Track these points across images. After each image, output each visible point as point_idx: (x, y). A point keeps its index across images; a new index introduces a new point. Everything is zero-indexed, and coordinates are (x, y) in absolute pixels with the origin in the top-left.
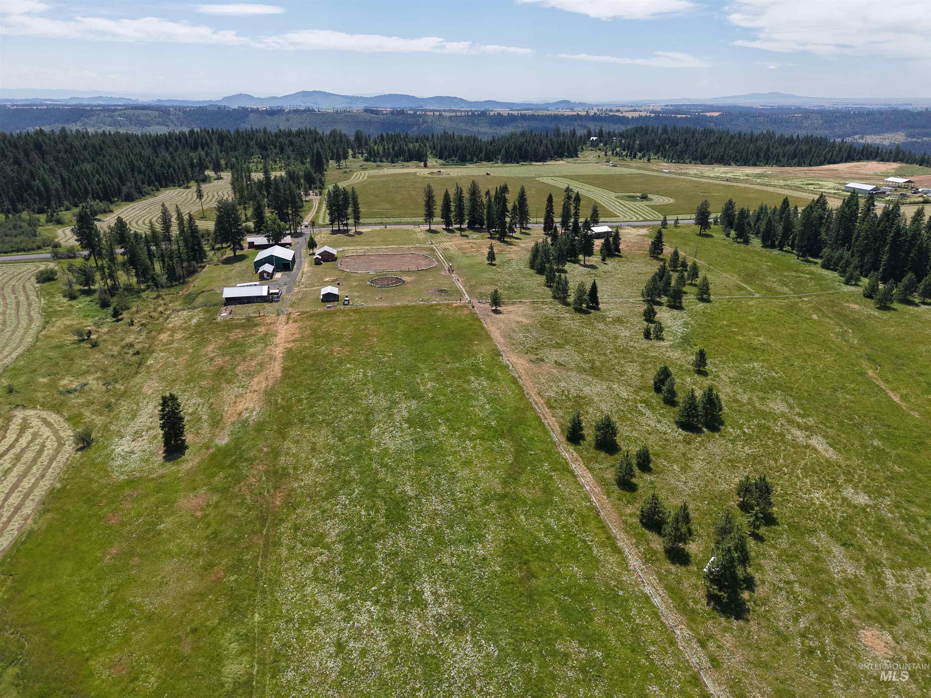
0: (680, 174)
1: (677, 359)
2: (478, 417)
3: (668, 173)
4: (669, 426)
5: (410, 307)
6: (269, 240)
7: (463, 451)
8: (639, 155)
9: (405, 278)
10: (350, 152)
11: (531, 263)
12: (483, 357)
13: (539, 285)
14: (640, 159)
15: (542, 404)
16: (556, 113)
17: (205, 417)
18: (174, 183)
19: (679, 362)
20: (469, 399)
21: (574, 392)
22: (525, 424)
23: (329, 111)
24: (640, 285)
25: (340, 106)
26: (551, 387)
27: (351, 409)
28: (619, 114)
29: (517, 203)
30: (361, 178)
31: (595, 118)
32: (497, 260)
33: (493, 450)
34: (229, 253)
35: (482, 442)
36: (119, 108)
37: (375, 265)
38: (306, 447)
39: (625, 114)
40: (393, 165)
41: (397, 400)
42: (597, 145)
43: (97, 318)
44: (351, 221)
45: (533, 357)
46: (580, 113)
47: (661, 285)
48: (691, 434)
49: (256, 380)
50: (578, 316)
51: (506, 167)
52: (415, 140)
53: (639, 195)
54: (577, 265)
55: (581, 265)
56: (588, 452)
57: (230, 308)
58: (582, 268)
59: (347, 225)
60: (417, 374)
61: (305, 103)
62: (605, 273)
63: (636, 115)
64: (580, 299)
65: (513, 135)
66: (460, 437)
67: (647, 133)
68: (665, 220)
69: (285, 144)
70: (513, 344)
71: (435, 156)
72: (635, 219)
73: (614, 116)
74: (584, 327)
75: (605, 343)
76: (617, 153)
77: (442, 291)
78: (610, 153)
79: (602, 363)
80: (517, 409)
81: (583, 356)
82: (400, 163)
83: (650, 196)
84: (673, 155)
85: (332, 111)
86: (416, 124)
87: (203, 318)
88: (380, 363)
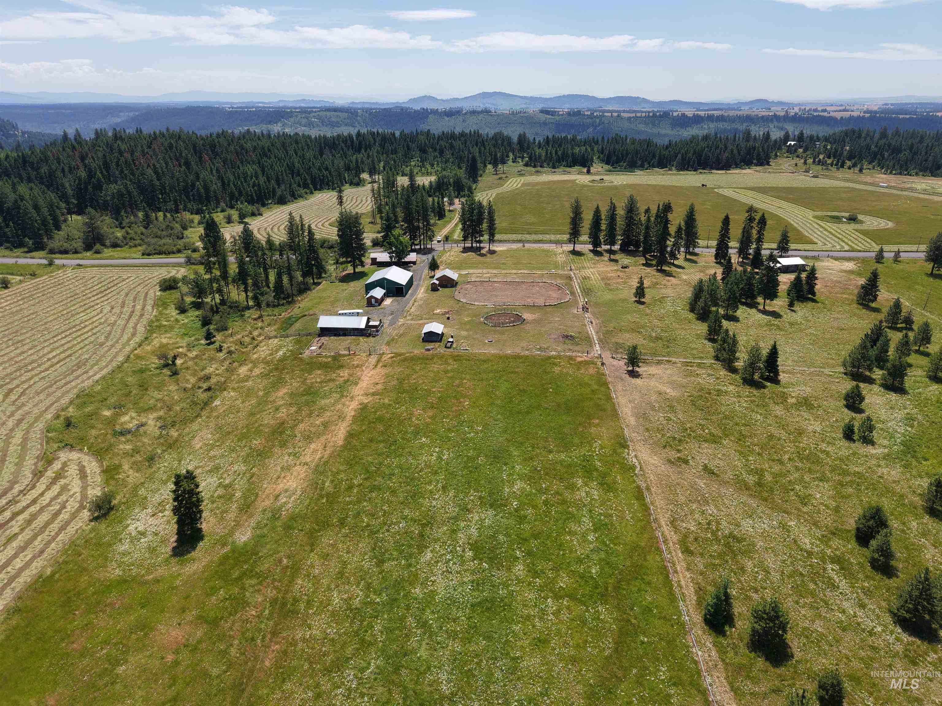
0: (902, 189)
1: (894, 482)
2: (573, 555)
3: (886, 187)
4: (878, 617)
5: (521, 357)
6: (391, 258)
7: (541, 618)
8: (848, 163)
9: (526, 316)
10: (511, 156)
11: (691, 304)
12: (602, 447)
13: (698, 336)
14: (849, 168)
15: (674, 544)
16: (749, 113)
17: (238, 494)
18: (329, 186)
19: (898, 489)
20: (568, 519)
21: (726, 528)
22: (643, 579)
23: (506, 112)
24: (841, 347)
25: (517, 107)
26: (692, 512)
27: (406, 512)
28: (825, 114)
29: (683, 224)
30: (515, 185)
31: (796, 119)
32: (647, 296)
33: (584, 622)
34: (350, 270)
35: (572, 604)
36: (314, 110)
37: (496, 296)
38: (334, 566)
39: (832, 114)
40: (553, 170)
41: (469, 507)
42: (796, 151)
43: (193, 338)
44: (486, 237)
45: (673, 455)
46: (778, 114)
47: (873, 353)
48: (919, 642)
49: (313, 446)
50: (747, 390)
51: (681, 174)
52: (583, 144)
53: (847, 215)
54: (754, 310)
55: (759, 311)
56: (736, 653)
57: (324, 339)
58: (760, 316)
59: (480, 242)
60: (506, 464)
61: (484, 104)
62: (791, 324)
63: (846, 115)
64: (752, 365)
65: (694, 138)
66: (541, 589)
67: (859, 137)
68: (881, 251)
69: (445, 147)
70: (647, 430)
71: (602, 161)
72: (838, 247)
73: (819, 116)
74: (753, 411)
75: (782, 442)
76: (819, 161)
77: (567, 337)
78: (810, 161)
79: (775, 476)
80: (635, 547)
81: (747, 460)
82: (562, 169)
83: (860, 217)
84: (894, 165)
85: (508, 112)
86: (593, 125)
87: (291, 351)
88: (464, 440)
